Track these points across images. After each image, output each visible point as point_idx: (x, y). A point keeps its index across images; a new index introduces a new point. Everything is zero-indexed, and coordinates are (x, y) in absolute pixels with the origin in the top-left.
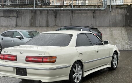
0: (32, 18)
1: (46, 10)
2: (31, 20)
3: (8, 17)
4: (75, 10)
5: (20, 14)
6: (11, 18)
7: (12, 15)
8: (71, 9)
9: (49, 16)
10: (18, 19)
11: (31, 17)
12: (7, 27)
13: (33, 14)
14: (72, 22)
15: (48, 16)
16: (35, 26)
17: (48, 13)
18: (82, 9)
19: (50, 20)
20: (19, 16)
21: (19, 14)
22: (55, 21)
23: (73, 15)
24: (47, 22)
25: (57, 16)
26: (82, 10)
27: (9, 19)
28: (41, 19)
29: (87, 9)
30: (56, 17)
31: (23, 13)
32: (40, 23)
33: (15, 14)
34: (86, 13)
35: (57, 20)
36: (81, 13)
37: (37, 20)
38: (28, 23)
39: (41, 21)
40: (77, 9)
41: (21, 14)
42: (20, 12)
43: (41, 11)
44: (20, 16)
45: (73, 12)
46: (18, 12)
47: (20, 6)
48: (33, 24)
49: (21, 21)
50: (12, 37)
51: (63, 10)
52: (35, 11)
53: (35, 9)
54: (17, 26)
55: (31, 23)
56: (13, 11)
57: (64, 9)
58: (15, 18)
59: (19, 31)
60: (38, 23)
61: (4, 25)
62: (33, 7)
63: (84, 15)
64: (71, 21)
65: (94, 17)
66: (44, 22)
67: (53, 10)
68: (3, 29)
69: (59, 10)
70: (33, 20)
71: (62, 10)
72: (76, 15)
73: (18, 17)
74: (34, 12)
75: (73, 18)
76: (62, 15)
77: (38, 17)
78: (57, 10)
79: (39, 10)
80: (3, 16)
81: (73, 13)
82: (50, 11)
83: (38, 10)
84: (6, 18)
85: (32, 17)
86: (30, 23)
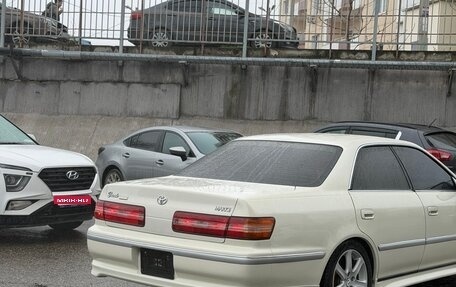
0: (232, 92)
1: (281, 64)
2: (229, 96)
3: (156, 85)
4: (382, 66)
5: (193, 77)
6: (163, 87)
7: (168, 79)
8: (367, 62)
9: (290, 87)
10: (187, 92)
11: (229, 88)
12: (151, 117)
13: (236, 75)
14: (369, 109)
15: (286, 84)
16: (243, 118)
17: (287, 73)
18: (407, 63)
19: (292, 100)
20: (190, 80)
21: (189, 76)
22: (312, 102)
23: (376, 84)
24: (284, 104)
25: (319, 86)
26: (406, 67)
27: (157, 91)
28: (261, 95)
29: (424, 63)
30: (313, 89)
31: (206, 72)
32: (260, 109)
33: (179, 77)
34: (423, 79)
35: (320, 100)
36: (405, 79)
37: (250, 96)
38: (219, 107)
39: (261, 100)
40: (390, 63)
41: (198, 77)
42: (194, 69)
43: (265, 69)
44: (194, 82)
45: (374, 72)
46: (188, 68)
47: (195, 48)
48: (234, 111)
50: (159, 149)
51: (341, 66)
52: (244, 67)
53: (244, 58)
54: (181, 115)
55: (230, 108)
56: (171, 65)
57: (345, 61)
58: (177, 89)
59: (181, 131)
60: (253, 108)
61: (139, 110)
62: (237, 52)
63: (413, 84)
64: (366, 104)
65: (449, 94)
66: (274, 105)
67: (304, 65)
68: (136, 123)
69: (325, 65)
70: (235, 98)
71: (337, 65)
72: (386, 85)
73: (186, 84)
74: (242, 70)
75: (375, 95)
76: (336, 81)
77: (255, 85)
78: (319, 65)
79: (259, 63)
80: (138, 80)
81: (376, 78)
82: (294, 68)
83: (254, 63)
84: (149, 87)
85: (234, 86)
86: (224, 107)
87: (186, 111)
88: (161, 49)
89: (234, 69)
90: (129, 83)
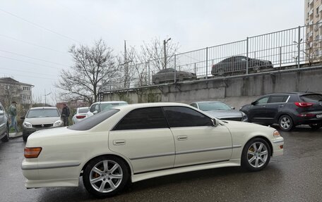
0: (243, 87)
1: (261, 74)
3: (217, 88)
4: (304, 70)
6: (220, 88)
7: (221, 85)
10: (228, 89)
13: (244, 81)
17: (264, 78)
19: (266, 87)
21: (228, 83)
22: (274, 87)
24: (263, 89)
25: (276, 81)
27: (218, 90)
28: (254, 87)
30: (274, 83)
31: (234, 81)
32: (254, 92)
33: (225, 85)
35: (277, 87)
36: (314, 74)
38: (239, 92)
41: (231, 83)
42: (230, 81)
43: (255, 77)
44: (230, 85)
45: (299, 73)
46: (227, 81)
47: (230, 74)
49: (230, 91)
52: (247, 77)
53: (247, 74)
54: (226, 97)
55: (243, 92)
56: (222, 80)
58: (224, 88)
60: (251, 92)
61: (212, 97)
62: (245, 73)
63: (318, 76)
64: (296, 86)
66: (259, 90)
69: (277, 73)
70: (244, 89)
72: (305, 77)
73: (227, 86)
74: (246, 79)
75: (300, 82)
76: (283, 78)
77: (252, 84)
79: (253, 75)
80: (212, 87)
81: (300, 75)
82: (266, 75)
83: (251, 76)
84: (215, 89)
85: (244, 85)
86: (241, 92)
87: (228, 95)
88: (221, 76)
89: (244, 79)
90: (209, 89)
